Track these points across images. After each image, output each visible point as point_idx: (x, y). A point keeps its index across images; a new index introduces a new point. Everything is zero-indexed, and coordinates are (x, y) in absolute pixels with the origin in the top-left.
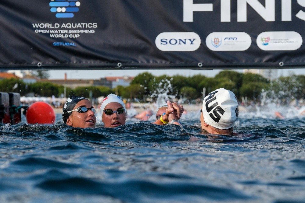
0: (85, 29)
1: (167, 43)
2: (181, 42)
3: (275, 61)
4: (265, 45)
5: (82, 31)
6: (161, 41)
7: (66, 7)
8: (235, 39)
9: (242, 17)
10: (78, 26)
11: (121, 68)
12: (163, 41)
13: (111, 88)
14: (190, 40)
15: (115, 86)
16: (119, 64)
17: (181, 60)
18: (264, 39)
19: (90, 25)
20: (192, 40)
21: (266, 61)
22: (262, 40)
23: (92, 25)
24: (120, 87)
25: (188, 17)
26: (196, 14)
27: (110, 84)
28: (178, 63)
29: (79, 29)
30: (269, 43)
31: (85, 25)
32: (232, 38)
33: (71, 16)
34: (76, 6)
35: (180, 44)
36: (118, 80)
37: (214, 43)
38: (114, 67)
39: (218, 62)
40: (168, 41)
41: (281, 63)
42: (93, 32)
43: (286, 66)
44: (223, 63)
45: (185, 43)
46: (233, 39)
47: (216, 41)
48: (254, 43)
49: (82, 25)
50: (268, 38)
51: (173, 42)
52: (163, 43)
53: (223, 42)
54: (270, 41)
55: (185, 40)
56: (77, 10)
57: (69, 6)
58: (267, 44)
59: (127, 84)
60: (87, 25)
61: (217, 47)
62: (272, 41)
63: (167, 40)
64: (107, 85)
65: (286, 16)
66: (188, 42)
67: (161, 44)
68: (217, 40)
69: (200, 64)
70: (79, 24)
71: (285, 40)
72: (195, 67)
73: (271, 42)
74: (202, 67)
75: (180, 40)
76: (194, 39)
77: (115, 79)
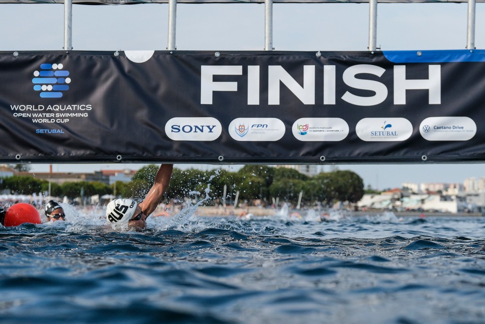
0: (76, 111)
1: (179, 130)
2: (197, 130)
3: (314, 155)
4: (302, 134)
5: (72, 115)
6: (172, 127)
7: (52, 85)
8: (265, 126)
9: (274, 99)
10: (68, 108)
11: (120, 162)
12: (176, 129)
13: (108, 184)
14: (208, 127)
15: (113, 181)
16: (119, 157)
17: (196, 151)
18: (301, 127)
19: (83, 107)
20: (211, 127)
21: (303, 155)
22: (299, 127)
23: (86, 108)
24: (119, 183)
25: (206, 99)
26: (216, 94)
27: (107, 180)
28: (193, 155)
29: (69, 112)
30: (308, 132)
31: (76, 107)
32: (261, 125)
33: (59, 95)
34: (65, 84)
35: (195, 131)
36: (116, 174)
37: (238, 132)
38: (112, 160)
39: (243, 155)
40: (181, 128)
41: (323, 158)
42: (86, 115)
43: (329, 161)
44: (249, 157)
45: (202, 131)
46: (263, 127)
47: (242, 129)
48: (289, 131)
49: (72, 107)
50: (306, 126)
51: (187, 129)
52: (174, 130)
53: (250, 130)
54: (309, 129)
55: (202, 126)
56: (67, 88)
57: (57, 84)
58: (306, 133)
59: (128, 180)
60: (79, 107)
61: (242, 136)
62: (311, 129)
63: (179, 126)
64: (103, 180)
65: (329, 99)
66: (206, 129)
67: (172, 131)
68: (243, 127)
69: (221, 158)
70: (69, 106)
71: (328, 128)
72: (215, 161)
73: (310, 131)
74: (223, 161)
75: (196, 127)
76: (214, 126)
77: (113, 173)
